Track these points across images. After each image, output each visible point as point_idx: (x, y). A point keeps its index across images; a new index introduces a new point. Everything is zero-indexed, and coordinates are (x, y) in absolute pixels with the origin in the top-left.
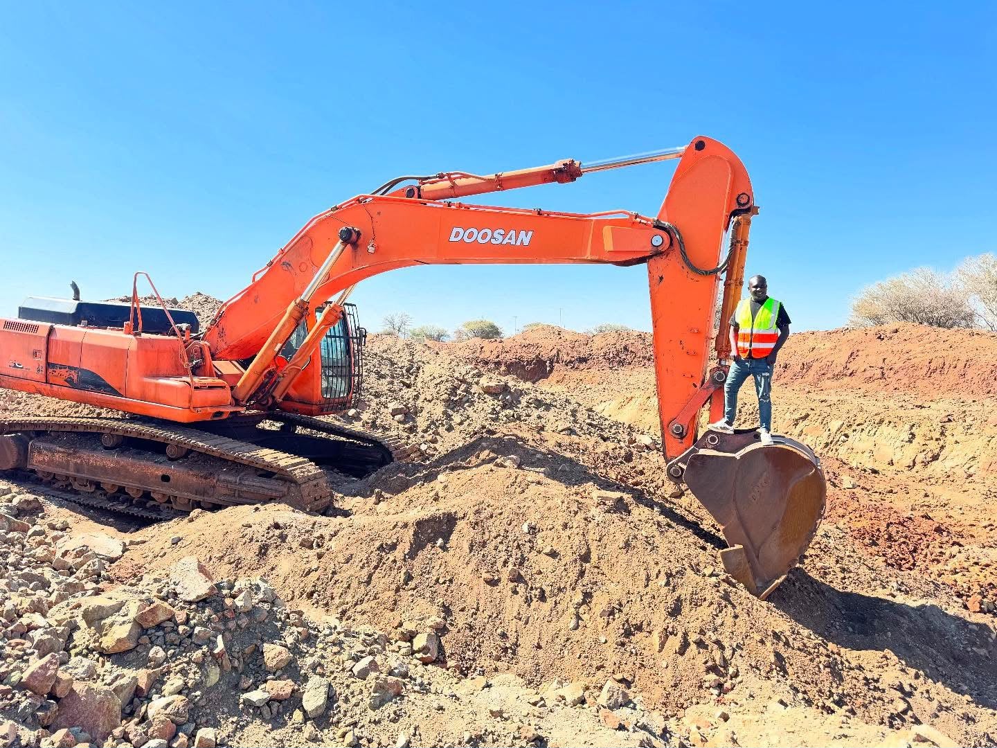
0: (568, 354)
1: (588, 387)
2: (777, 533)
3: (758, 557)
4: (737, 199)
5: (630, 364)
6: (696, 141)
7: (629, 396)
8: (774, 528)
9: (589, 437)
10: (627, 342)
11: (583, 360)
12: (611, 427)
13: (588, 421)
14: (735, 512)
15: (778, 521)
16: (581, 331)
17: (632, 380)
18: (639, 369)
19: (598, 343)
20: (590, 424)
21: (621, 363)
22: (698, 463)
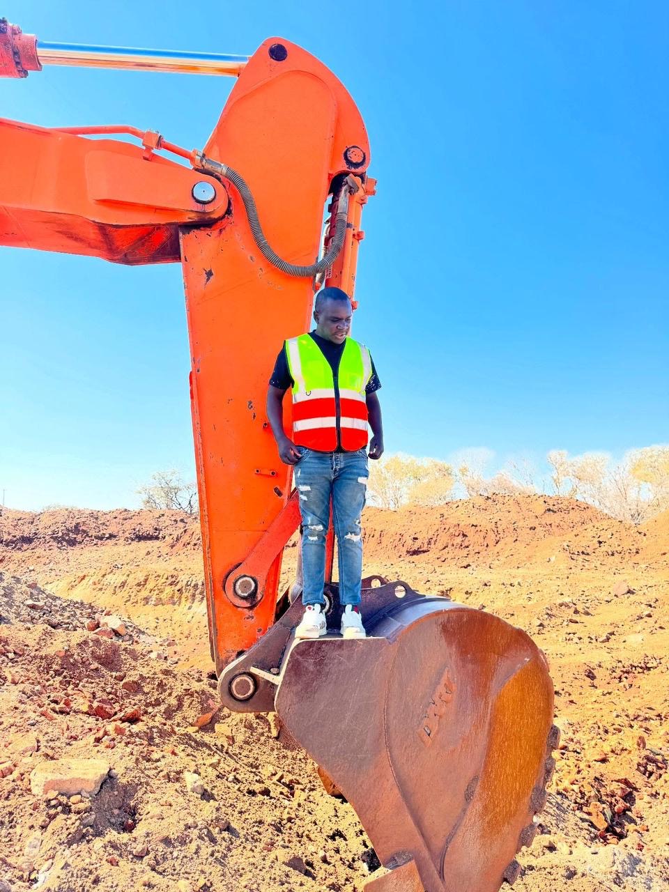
0: (9, 534)
1: (31, 568)
2: (477, 807)
3: (441, 873)
4: (345, 154)
5: (80, 543)
6: (273, 44)
7: (82, 575)
8: (468, 797)
9: (29, 625)
10: (78, 521)
11: (28, 540)
12: (64, 609)
13: (30, 602)
14: (390, 773)
15: (475, 779)
16: (27, 510)
17: (83, 559)
18: (91, 548)
19: (46, 521)
20: (33, 607)
21: (72, 543)
22: (309, 664)
